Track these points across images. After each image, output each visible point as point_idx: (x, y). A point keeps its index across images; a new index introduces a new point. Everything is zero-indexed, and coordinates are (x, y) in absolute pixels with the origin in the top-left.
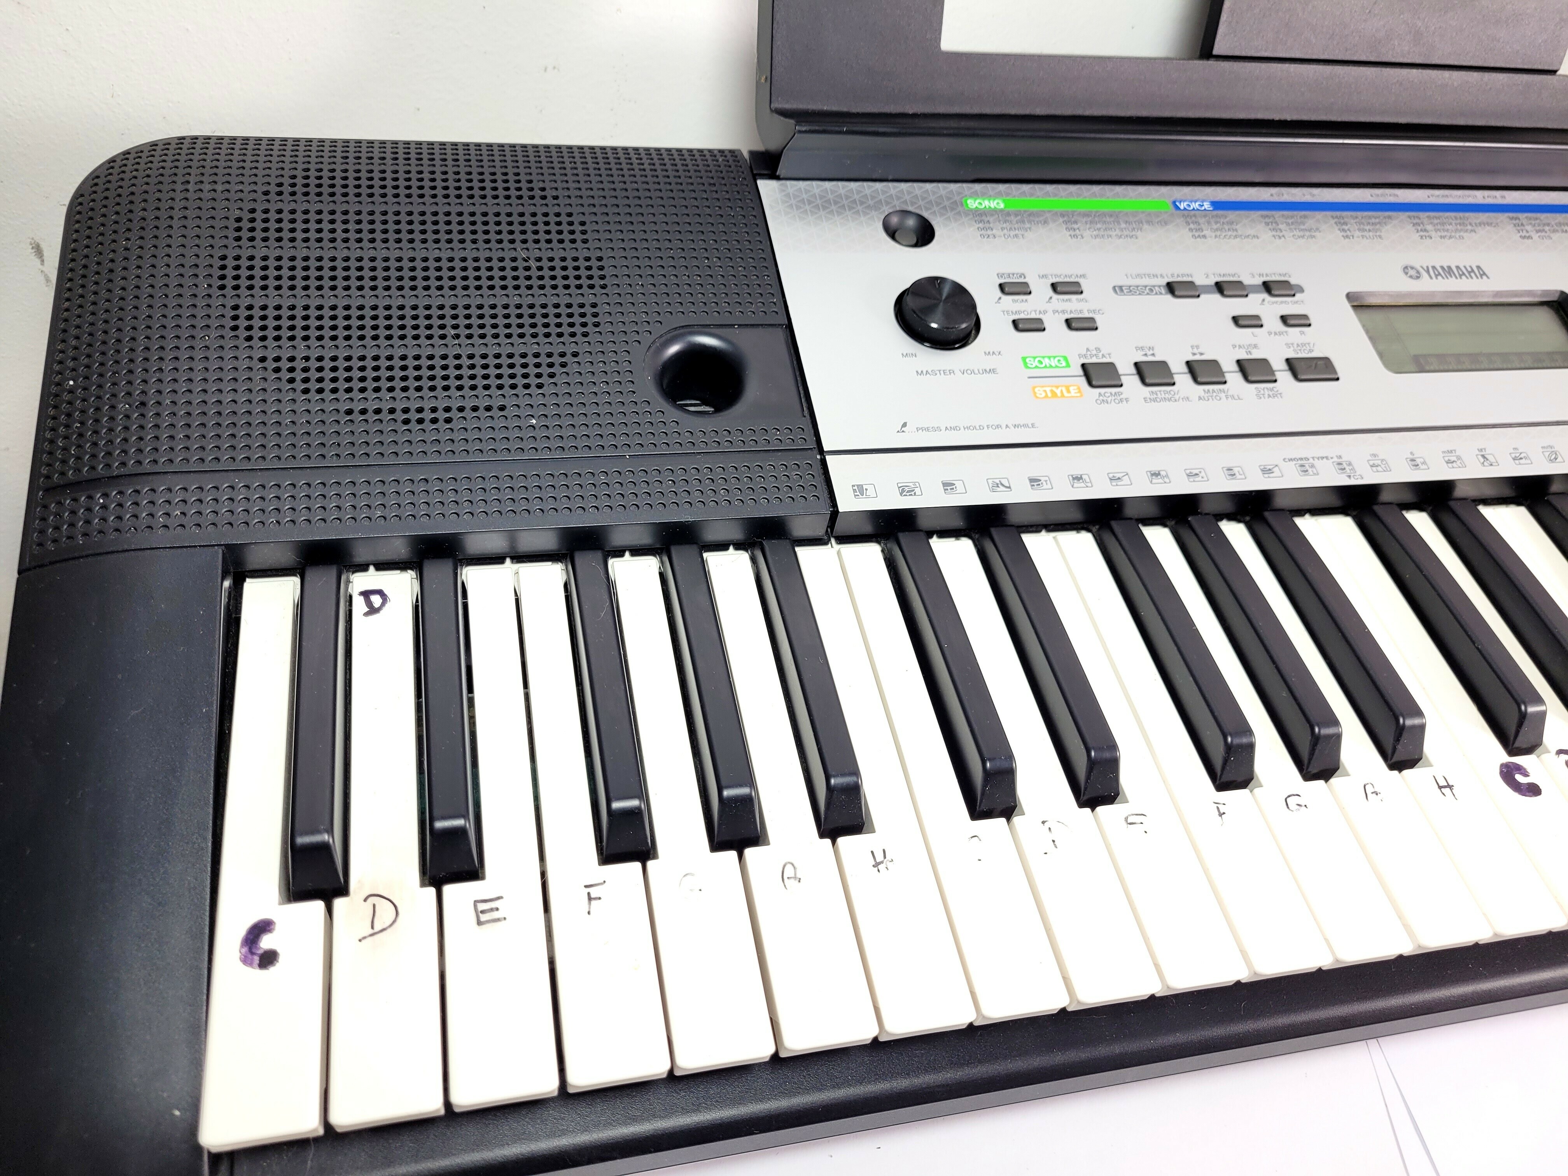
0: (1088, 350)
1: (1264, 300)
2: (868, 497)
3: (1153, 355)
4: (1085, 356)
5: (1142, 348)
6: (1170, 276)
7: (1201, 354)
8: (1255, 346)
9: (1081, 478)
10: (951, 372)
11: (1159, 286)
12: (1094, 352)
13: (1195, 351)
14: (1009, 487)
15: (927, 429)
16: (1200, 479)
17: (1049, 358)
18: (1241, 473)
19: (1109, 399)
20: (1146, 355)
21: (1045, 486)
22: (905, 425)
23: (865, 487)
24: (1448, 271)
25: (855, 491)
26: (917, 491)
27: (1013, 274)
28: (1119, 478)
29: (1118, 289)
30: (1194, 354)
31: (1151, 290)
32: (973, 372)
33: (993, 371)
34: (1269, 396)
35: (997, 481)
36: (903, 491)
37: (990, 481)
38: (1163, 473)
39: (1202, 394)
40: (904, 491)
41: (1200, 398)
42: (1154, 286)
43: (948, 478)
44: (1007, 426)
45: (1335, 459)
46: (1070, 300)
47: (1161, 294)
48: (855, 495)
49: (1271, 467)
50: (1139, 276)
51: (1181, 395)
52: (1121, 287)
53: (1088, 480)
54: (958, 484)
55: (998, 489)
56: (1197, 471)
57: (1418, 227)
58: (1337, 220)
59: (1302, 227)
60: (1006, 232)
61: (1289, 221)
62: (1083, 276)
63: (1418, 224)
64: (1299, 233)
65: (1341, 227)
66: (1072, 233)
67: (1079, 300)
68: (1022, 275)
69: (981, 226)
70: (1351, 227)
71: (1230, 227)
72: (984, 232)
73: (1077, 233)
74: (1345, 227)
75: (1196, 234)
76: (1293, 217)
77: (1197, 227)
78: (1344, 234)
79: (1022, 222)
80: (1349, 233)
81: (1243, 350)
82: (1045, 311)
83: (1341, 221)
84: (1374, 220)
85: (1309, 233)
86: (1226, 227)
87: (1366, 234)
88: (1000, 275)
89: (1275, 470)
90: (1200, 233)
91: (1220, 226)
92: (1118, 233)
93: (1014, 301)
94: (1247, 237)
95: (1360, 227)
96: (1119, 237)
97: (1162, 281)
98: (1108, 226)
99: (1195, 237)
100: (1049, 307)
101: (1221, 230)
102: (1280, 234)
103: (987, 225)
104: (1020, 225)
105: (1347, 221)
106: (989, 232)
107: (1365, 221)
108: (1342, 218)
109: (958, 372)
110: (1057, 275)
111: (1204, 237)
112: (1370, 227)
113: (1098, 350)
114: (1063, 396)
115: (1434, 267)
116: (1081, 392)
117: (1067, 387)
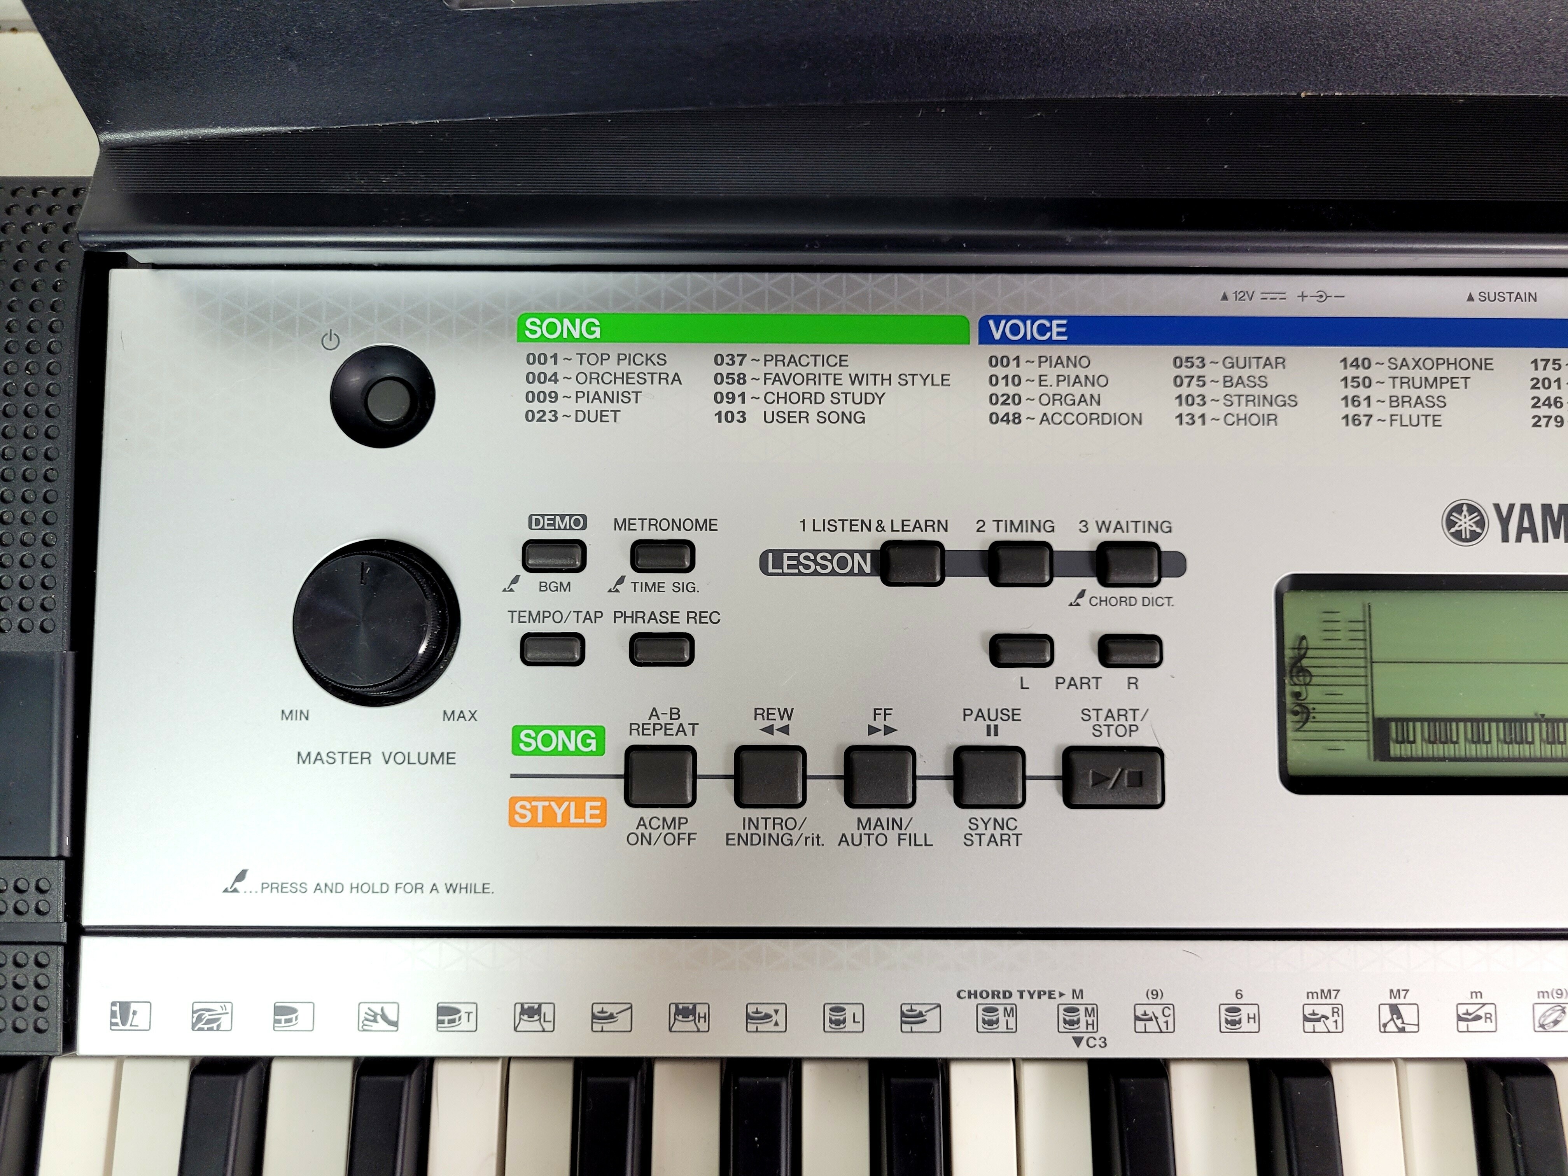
0: (654, 713)
1: (1082, 594)
2: (135, 1028)
3: (785, 730)
4: (641, 729)
5: (766, 713)
6: (898, 526)
7: (888, 730)
8: (1013, 715)
9: (538, 1011)
10: (366, 757)
11: (863, 553)
12: (666, 718)
13: (879, 724)
14: (395, 1024)
15: (280, 889)
16: (770, 1026)
17: (567, 730)
18: (859, 1018)
19: (655, 834)
20: (769, 730)
21: (464, 1025)
22: (241, 876)
23: (133, 1007)
24: (1560, 520)
25: (113, 1014)
26: (225, 1021)
27: (562, 517)
28: (611, 1016)
29: (772, 560)
30: (872, 730)
31: (842, 563)
32: (408, 759)
33: (446, 758)
34: (992, 839)
35: (377, 1009)
36: (199, 1020)
37: (364, 1008)
38: (701, 1010)
39: (851, 829)
40: (203, 1020)
41: (843, 839)
42: (851, 553)
43: (285, 998)
44: (434, 888)
45: (1068, 999)
46: (657, 587)
47: (862, 573)
48: (112, 1024)
49: (923, 1009)
50: (830, 525)
51: (807, 831)
52: (778, 554)
53: (549, 1017)
54: (304, 1012)
55: (375, 1026)
56: (770, 1010)
57: (1543, 394)
58: (1351, 372)
59: (1257, 391)
60: (583, 404)
61: (1235, 373)
62: (709, 525)
63: (1546, 383)
64: (1244, 410)
65: (1351, 392)
66: (724, 407)
67: (678, 588)
68: (581, 521)
69: (536, 387)
70: (1375, 392)
71: (1088, 391)
72: (536, 406)
73: (736, 406)
74: (1362, 392)
75: (1001, 410)
76: (1247, 363)
77: (1011, 390)
78: (1351, 411)
79: (626, 378)
80: (1363, 410)
81: (982, 724)
82: (598, 615)
83: (1361, 373)
84: (1443, 371)
85: (1267, 409)
86: (1077, 391)
87: (1405, 411)
88: (534, 521)
89: (932, 1017)
90: (1011, 409)
91: (1064, 389)
92: (827, 407)
93: (543, 587)
94: (1115, 419)
95: (1399, 392)
96: (823, 418)
97: (873, 541)
98: (811, 388)
99: (994, 419)
100: (610, 604)
101: (1062, 399)
102: (1197, 410)
103: (548, 387)
104: (620, 387)
105: (1375, 373)
106: (547, 406)
107: (1417, 374)
108: (1366, 363)
109: (378, 759)
110: (654, 523)
111: (1017, 419)
112: (1424, 392)
113: (675, 713)
114: (566, 823)
115: (1526, 508)
116: (603, 816)
117: (580, 802)
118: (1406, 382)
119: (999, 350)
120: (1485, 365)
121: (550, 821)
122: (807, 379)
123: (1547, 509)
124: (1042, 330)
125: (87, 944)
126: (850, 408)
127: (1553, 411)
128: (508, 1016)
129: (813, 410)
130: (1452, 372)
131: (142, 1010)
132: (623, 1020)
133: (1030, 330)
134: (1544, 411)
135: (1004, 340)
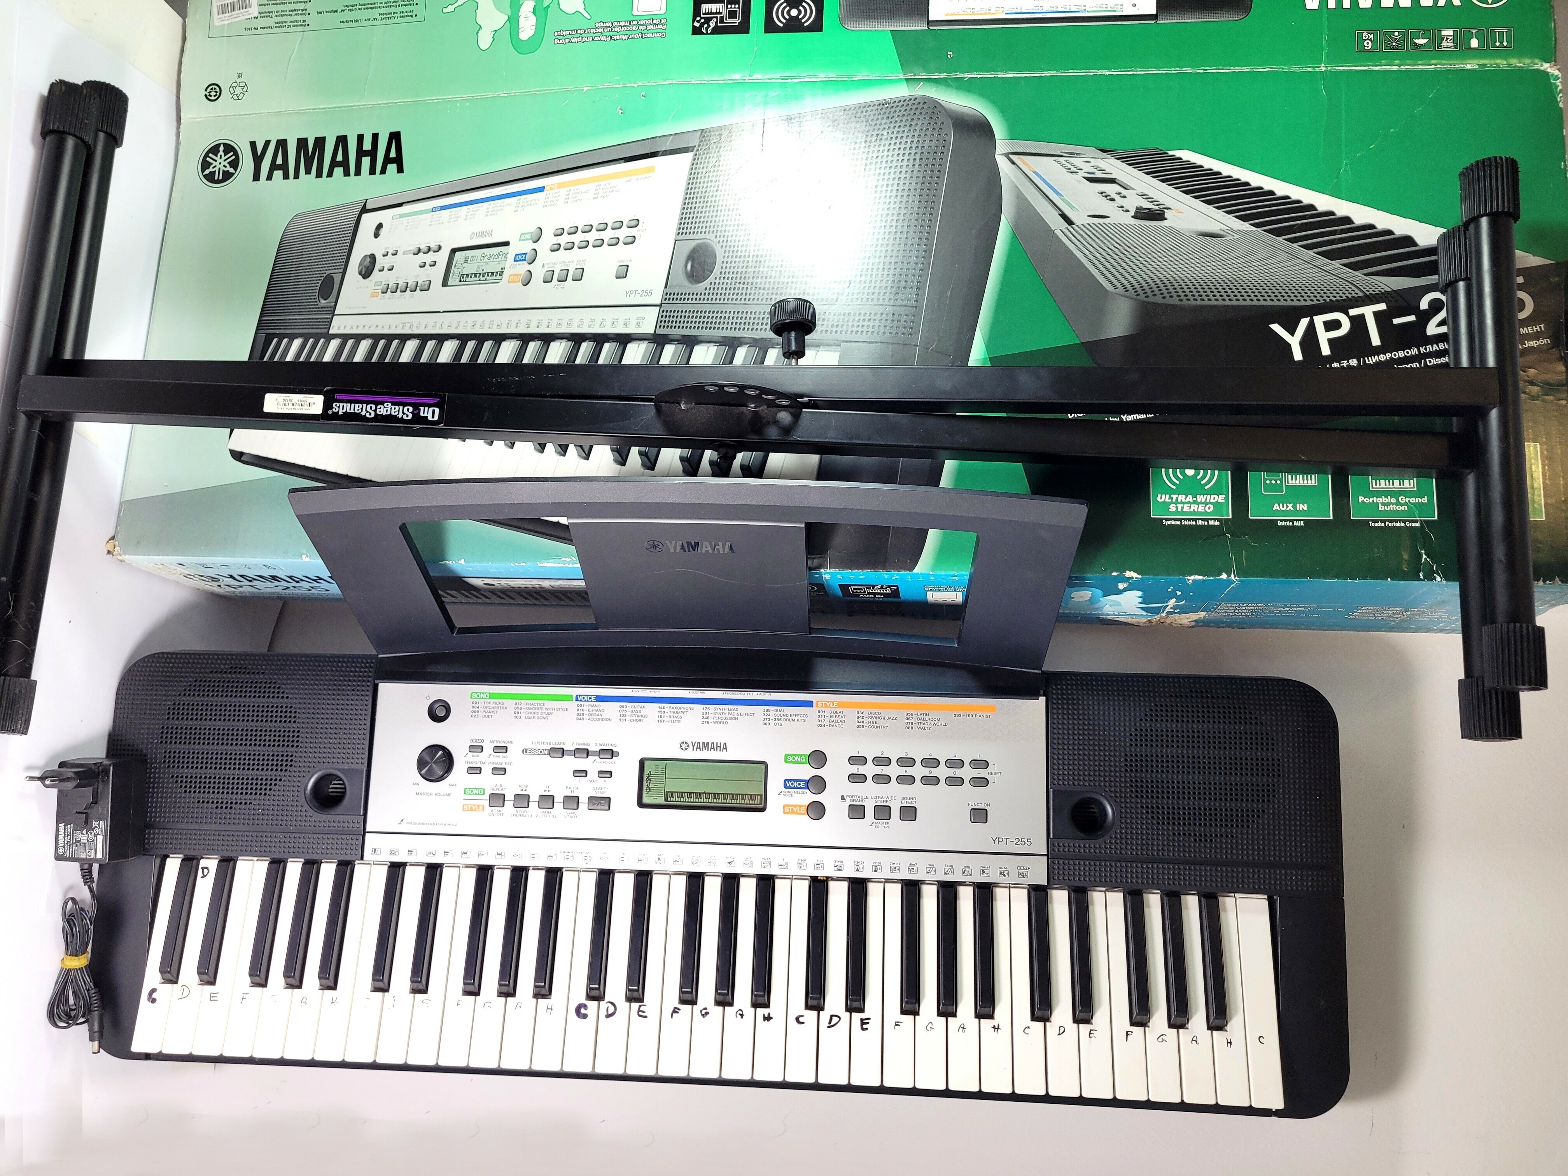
0: (496, 786)
1: (595, 761)
2: (377, 855)
3: (526, 790)
4: (493, 789)
6: (554, 744)
7: (549, 791)
8: (578, 789)
9: (466, 853)
10: (431, 794)
11: (545, 750)
12: (499, 787)
13: (547, 789)
14: (435, 855)
15: (411, 823)
16: (518, 859)
17: (477, 789)
18: (538, 857)
19: (495, 814)
20: (522, 790)
21: (450, 856)
22: (402, 821)
23: (377, 850)
24: (706, 746)
25: (372, 851)
26: (397, 853)
27: (478, 740)
28: (482, 855)
29: (525, 751)
30: (546, 791)
31: (541, 752)
32: (441, 795)
33: (449, 795)
34: (571, 817)
35: (431, 852)
37: (428, 852)
38: (503, 854)
39: (539, 813)
40: (392, 853)
41: (538, 816)
42: (543, 750)
43: (411, 849)
44: (445, 825)
45: (585, 854)
46: (499, 757)
47: (545, 754)
48: (371, 854)
49: (553, 855)
50: (539, 743)
51: (529, 814)
52: (526, 750)
53: (469, 855)
54: (415, 852)
55: (430, 856)
56: (518, 855)
57: (705, 716)
58: (661, 710)
59: (638, 714)
60: (484, 714)
61: (634, 709)
62: (511, 742)
63: (706, 713)
64: (635, 718)
65: (660, 714)
66: (516, 715)
67: (503, 757)
68: (483, 741)
69: (474, 709)
70: (666, 715)
71: (600, 713)
72: (474, 714)
73: (519, 715)
74: (663, 714)
75: (579, 717)
76: (637, 707)
77: (582, 712)
78: (660, 719)
79: (495, 708)
80: (662, 719)
81: (570, 790)
82: (485, 763)
83: (663, 710)
84: (682, 710)
85: (640, 718)
86: (597, 713)
87: (672, 719)
88: (471, 741)
89: (554, 857)
90: (582, 717)
91: (594, 712)
92: (540, 715)
93: (473, 756)
94: (605, 720)
95: (671, 715)
96: (539, 718)
97: (549, 747)
98: (536, 711)
99: (577, 719)
100: (488, 760)
101: (594, 715)
102: (624, 718)
103: (477, 709)
104: (493, 710)
105: (666, 710)
106: (476, 714)
107: (676, 710)
108: (664, 708)
109: (434, 795)
110: (499, 742)
111: (583, 719)
112: (677, 715)
113: (501, 786)
114: (475, 810)
115: (699, 743)
116: (483, 809)
117: (479, 806)
118: (674, 713)
119: (580, 703)
120: (692, 709)
121: (471, 810)
122: (535, 709)
123: (704, 743)
124: (590, 698)
125: (367, 834)
126: (545, 716)
127: (707, 720)
128: (460, 854)
129: (536, 716)
130: (684, 710)
131: (379, 850)
132: (485, 856)
133: (587, 698)
134: (705, 720)
135: (581, 701)
